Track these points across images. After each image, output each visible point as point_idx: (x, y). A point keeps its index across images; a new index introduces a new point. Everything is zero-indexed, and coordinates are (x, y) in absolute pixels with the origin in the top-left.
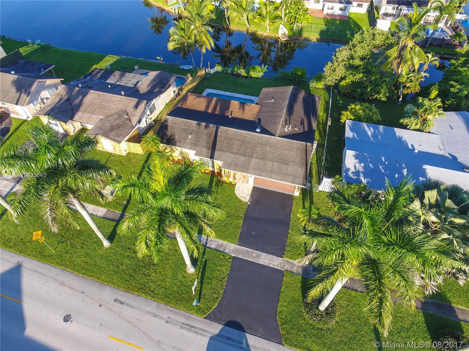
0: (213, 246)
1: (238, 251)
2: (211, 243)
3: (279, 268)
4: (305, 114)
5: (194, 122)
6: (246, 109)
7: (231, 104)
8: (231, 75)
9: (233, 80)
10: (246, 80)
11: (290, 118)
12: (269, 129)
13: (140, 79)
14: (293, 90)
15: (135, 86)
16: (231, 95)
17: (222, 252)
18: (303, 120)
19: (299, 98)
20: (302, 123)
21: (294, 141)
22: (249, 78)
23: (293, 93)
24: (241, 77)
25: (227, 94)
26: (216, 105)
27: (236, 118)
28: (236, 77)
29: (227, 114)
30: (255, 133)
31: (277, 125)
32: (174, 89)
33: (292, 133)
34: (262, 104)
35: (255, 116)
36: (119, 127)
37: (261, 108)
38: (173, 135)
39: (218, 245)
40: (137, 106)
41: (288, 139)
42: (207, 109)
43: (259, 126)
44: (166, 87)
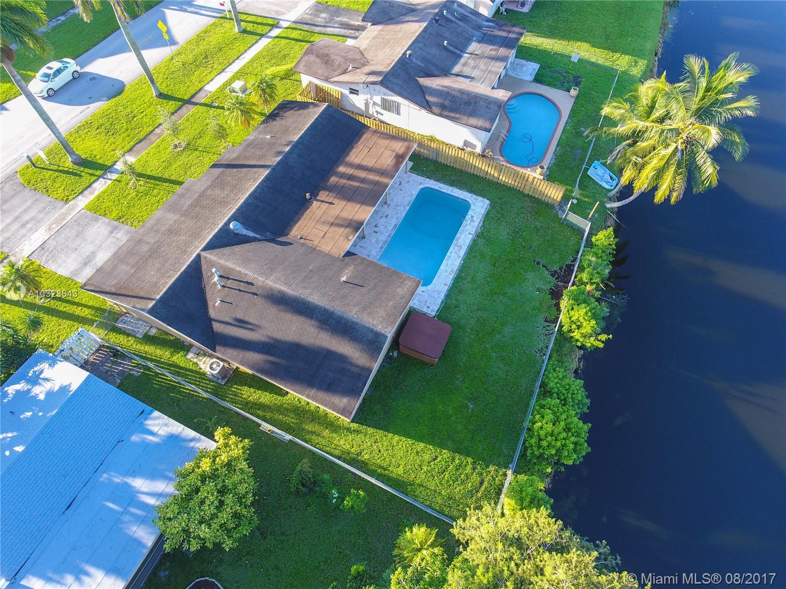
0: (95, 185)
1: (73, 209)
2: (103, 183)
4: (272, 338)
5: (296, 138)
6: (333, 229)
7: (358, 206)
8: (568, 262)
9: (541, 260)
10: (539, 290)
11: (256, 294)
12: (237, 249)
13: (480, 80)
14: (372, 331)
15: (453, 74)
16: (459, 244)
17: (81, 193)
18: (251, 327)
19: (334, 342)
20: (241, 323)
21: (173, 280)
22: (554, 302)
23: (355, 328)
24: (560, 284)
25: (462, 237)
26: (363, 181)
27: (304, 205)
28: (555, 272)
29: (323, 195)
30: (226, 219)
31: (240, 262)
32: (473, 140)
33: (207, 290)
34: (342, 261)
35: (302, 241)
36: (326, 63)
37: (328, 255)
38: (282, 118)
39: (95, 189)
40: (372, 73)
41: (185, 271)
42: (351, 165)
43: (258, 236)
44: (446, 113)
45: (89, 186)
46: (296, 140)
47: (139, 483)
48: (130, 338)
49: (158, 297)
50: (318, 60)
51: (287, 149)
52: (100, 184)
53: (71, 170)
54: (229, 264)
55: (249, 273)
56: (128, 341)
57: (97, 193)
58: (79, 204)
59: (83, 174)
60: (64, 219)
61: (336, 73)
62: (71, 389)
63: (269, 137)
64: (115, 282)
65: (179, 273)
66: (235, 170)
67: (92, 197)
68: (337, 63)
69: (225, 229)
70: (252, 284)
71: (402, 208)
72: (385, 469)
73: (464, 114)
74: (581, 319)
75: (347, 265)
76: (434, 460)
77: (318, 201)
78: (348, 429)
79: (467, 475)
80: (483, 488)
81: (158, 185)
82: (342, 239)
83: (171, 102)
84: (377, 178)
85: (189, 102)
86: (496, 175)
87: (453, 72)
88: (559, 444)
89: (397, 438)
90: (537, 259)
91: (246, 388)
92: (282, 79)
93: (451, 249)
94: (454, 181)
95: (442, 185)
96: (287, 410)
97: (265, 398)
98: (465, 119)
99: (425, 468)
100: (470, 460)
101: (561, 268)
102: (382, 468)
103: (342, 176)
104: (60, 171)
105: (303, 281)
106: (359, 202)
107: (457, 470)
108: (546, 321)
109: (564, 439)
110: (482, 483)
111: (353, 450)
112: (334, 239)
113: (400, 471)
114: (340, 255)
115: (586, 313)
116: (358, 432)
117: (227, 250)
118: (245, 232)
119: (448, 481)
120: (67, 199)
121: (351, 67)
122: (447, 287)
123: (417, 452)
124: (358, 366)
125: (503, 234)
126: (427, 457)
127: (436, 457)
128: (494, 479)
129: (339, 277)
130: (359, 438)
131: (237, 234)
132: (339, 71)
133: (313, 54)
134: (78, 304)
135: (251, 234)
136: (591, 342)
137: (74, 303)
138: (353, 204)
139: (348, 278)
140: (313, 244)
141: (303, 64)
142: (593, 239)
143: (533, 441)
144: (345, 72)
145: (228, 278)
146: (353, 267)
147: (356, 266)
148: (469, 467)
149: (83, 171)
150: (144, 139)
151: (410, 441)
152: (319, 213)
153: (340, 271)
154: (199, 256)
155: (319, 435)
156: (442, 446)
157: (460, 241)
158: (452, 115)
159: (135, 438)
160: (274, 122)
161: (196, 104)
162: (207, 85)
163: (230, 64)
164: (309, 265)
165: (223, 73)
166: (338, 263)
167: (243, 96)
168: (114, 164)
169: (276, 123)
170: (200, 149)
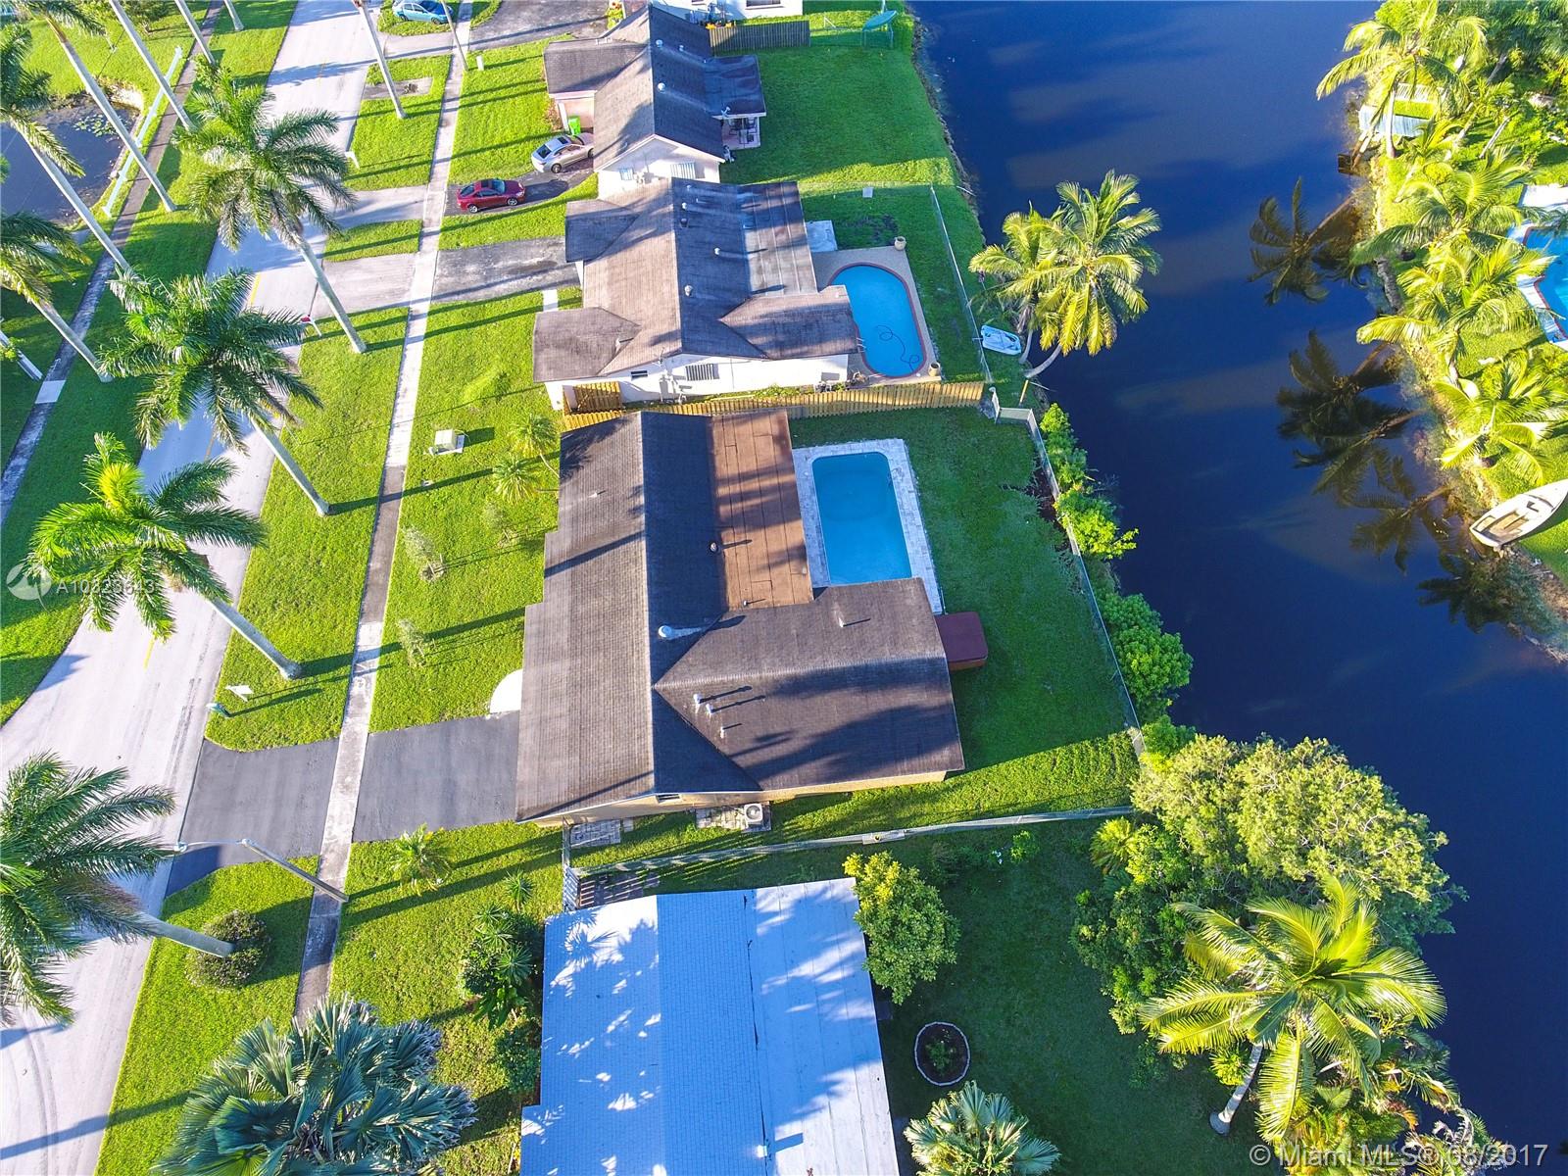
0: (355, 690)
1: (353, 740)
2: (364, 681)
3: (325, 841)
4: (817, 735)
5: (639, 479)
6: (776, 571)
7: (782, 527)
8: (1035, 469)
9: (1005, 482)
10: (1027, 518)
11: (763, 697)
12: (690, 657)
13: (795, 285)
14: (924, 661)
15: (756, 292)
16: (907, 512)
17: (345, 712)
18: (784, 737)
19: (890, 697)
20: (767, 740)
21: (650, 739)
22: (1052, 524)
23: (903, 669)
24: (1043, 499)
25: (905, 500)
26: (761, 493)
27: (716, 562)
28: (1029, 487)
29: (728, 537)
30: (646, 629)
31: (710, 671)
32: (831, 369)
33: (697, 726)
34: (819, 603)
35: (751, 606)
36: (578, 352)
37: (796, 607)
38: (588, 460)
39: (361, 697)
40: (658, 340)
41: (654, 719)
42: (730, 481)
43: (698, 630)
44: (789, 352)
45: (348, 697)
46: (642, 482)
47: (807, 969)
48: (607, 851)
49: (651, 767)
50: (563, 353)
51: (642, 500)
52: (361, 685)
53: (295, 691)
54: (702, 680)
55: (738, 677)
56: (607, 855)
57: (369, 701)
58: (357, 729)
59: (320, 686)
60: (355, 763)
61: (603, 360)
62: (650, 925)
63: (595, 495)
64: (564, 786)
65: (650, 726)
66: (590, 563)
67: (369, 709)
68: (595, 345)
69: (657, 645)
70: (748, 688)
71: (808, 501)
72: (1015, 805)
73: (813, 343)
74: (1096, 528)
75: (828, 605)
76: (1055, 764)
77: (728, 546)
78: (947, 789)
79: (1094, 759)
80: (1118, 763)
81: (454, 641)
82: (795, 578)
83: (356, 513)
84: (775, 481)
85: (382, 499)
86: (890, 402)
87: (754, 289)
88: (1168, 669)
89: (1002, 766)
90: (1002, 483)
91: (800, 818)
92: (499, 398)
93: (903, 523)
94: (842, 434)
95: (832, 447)
96: (864, 811)
97: (833, 813)
98: (817, 348)
99: (1052, 778)
100: (1087, 743)
101: (1032, 480)
102: (1011, 805)
103: (731, 499)
104: (280, 700)
105: (802, 652)
106: (779, 523)
107: (1082, 760)
108: (1057, 550)
109: (1169, 661)
110: (1113, 758)
111: (969, 807)
112: (787, 583)
113: (1031, 796)
114: (809, 598)
115: (1099, 519)
116: (960, 786)
117: (680, 667)
118: (680, 633)
119: (1082, 777)
120: (332, 733)
121: (618, 345)
122: (932, 571)
123: (1034, 767)
124: (935, 708)
125: (946, 472)
126: (1046, 766)
127: (1055, 760)
128: (1121, 747)
129: (834, 625)
130: (966, 791)
131: (673, 641)
132: (605, 355)
133: (548, 346)
134: (497, 854)
135: (689, 632)
136: (1119, 548)
137: (489, 856)
138: (775, 528)
139: (844, 620)
140: (768, 603)
141: (544, 367)
142: (1043, 427)
143: (1140, 682)
144: (614, 354)
145: (714, 698)
146: (836, 606)
147: (838, 600)
148: (1091, 750)
149: (316, 683)
150: (366, 587)
151: (1018, 761)
152: (742, 561)
153: (829, 616)
154: (654, 692)
155: (922, 815)
156: (1050, 745)
157: (905, 507)
158: (795, 351)
159: (760, 930)
160: (581, 471)
161: (398, 496)
162: (389, 460)
163: (394, 411)
164: (789, 630)
165: (395, 429)
166: (817, 610)
167: (460, 450)
168: (356, 647)
169: (586, 472)
170: (470, 558)
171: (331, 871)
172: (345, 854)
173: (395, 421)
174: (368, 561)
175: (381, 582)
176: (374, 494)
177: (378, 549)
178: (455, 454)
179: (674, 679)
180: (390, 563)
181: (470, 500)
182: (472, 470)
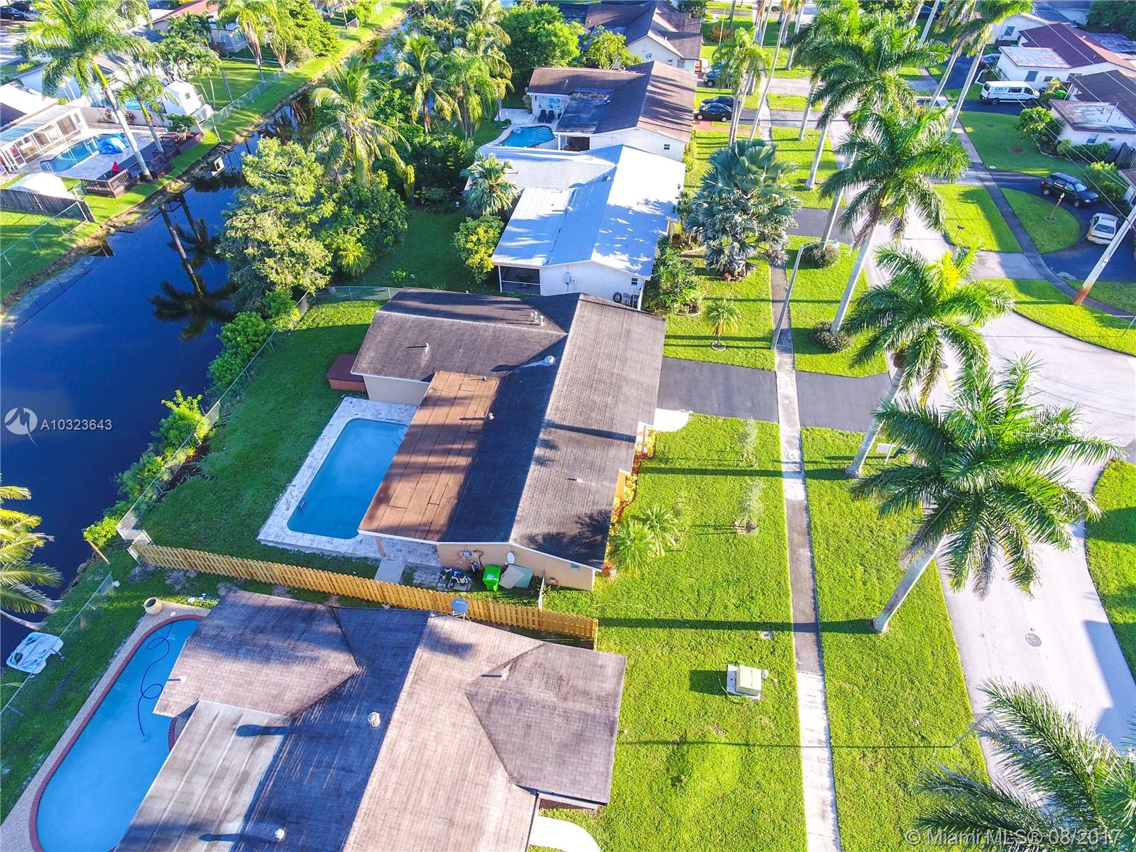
1: (789, 422)
3: (794, 376)
5: (534, 471)
6: (453, 395)
9: (207, 483)
21: (577, 313)
28: (194, 475)
30: (562, 364)
35: (482, 378)
43: (525, 366)
45: (801, 449)
46: (532, 467)
49: (579, 302)
51: (538, 451)
52: (792, 455)
58: (789, 429)
59: (826, 461)
60: (785, 410)
61: (530, 660)
63: (579, 480)
66: (595, 427)
67: (782, 438)
68: (536, 681)
69: (557, 355)
75: (427, 366)
77: (479, 419)
82: (440, 387)
83: (840, 618)
87: (277, 740)
90: (212, 482)
103: (459, 453)
105: (463, 334)
106: (431, 426)
112: (448, 386)
114: (438, 373)
117: (546, 343)
118: (540, 363)
120: (807, 430)
129: (432, 349)
135: (534, 364)
140: (469, 377)
144: (514, 663)
146: (422, 366)
147: (419, 367)
149: (831, 465)
152: (473, 407)
153: (433, 358)
154: (568, 332)
160: (589, 512)
161: (799, 628)
162: (820, 685)
163: (832, 774)
164: (464, 353)
165: (824, 738)
166: (437, 364)
167: (731, 668)
168: (804, 483)
169: (584, 509)
170: (711, 530)
171: (786, 363)
172: (778, 368)
173: (825, 753)
174: (813, 558)
175: (796, 535)
176: (827, 637)
177: (806, 570)
178: (736, 663)
179: (552, 335)
180: (791, 550)
181: (714, 595)
182: (715, 633)
